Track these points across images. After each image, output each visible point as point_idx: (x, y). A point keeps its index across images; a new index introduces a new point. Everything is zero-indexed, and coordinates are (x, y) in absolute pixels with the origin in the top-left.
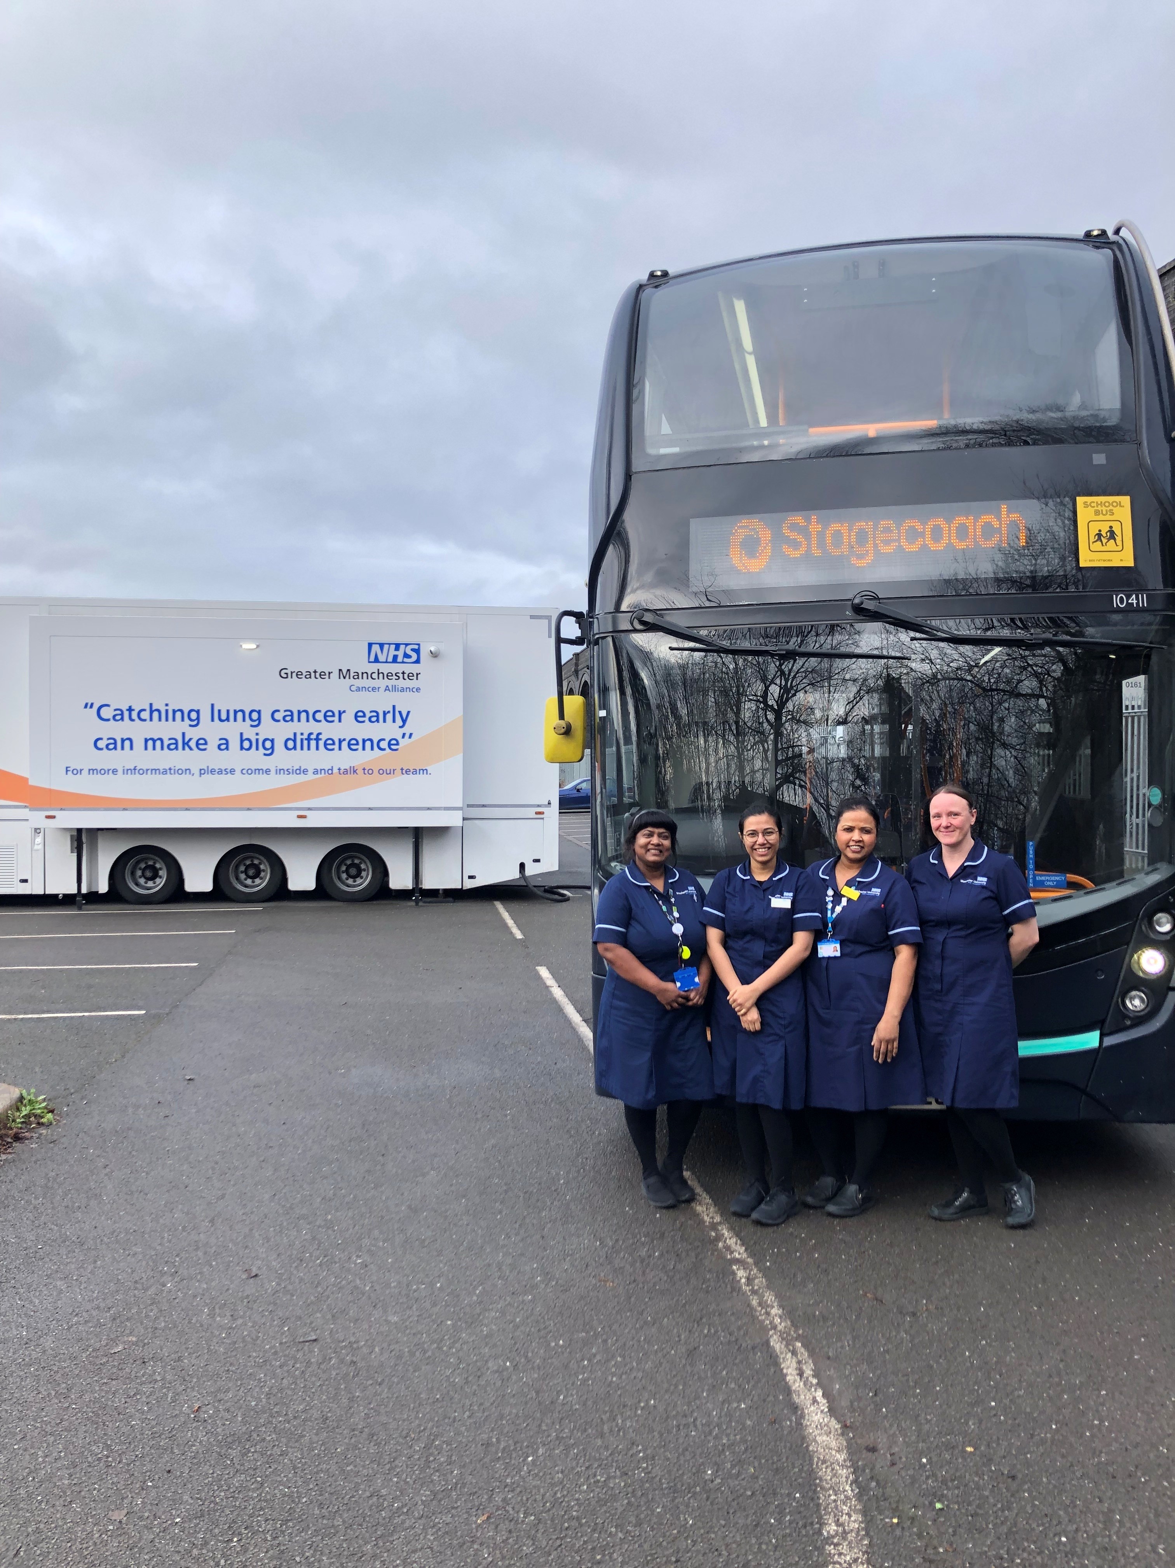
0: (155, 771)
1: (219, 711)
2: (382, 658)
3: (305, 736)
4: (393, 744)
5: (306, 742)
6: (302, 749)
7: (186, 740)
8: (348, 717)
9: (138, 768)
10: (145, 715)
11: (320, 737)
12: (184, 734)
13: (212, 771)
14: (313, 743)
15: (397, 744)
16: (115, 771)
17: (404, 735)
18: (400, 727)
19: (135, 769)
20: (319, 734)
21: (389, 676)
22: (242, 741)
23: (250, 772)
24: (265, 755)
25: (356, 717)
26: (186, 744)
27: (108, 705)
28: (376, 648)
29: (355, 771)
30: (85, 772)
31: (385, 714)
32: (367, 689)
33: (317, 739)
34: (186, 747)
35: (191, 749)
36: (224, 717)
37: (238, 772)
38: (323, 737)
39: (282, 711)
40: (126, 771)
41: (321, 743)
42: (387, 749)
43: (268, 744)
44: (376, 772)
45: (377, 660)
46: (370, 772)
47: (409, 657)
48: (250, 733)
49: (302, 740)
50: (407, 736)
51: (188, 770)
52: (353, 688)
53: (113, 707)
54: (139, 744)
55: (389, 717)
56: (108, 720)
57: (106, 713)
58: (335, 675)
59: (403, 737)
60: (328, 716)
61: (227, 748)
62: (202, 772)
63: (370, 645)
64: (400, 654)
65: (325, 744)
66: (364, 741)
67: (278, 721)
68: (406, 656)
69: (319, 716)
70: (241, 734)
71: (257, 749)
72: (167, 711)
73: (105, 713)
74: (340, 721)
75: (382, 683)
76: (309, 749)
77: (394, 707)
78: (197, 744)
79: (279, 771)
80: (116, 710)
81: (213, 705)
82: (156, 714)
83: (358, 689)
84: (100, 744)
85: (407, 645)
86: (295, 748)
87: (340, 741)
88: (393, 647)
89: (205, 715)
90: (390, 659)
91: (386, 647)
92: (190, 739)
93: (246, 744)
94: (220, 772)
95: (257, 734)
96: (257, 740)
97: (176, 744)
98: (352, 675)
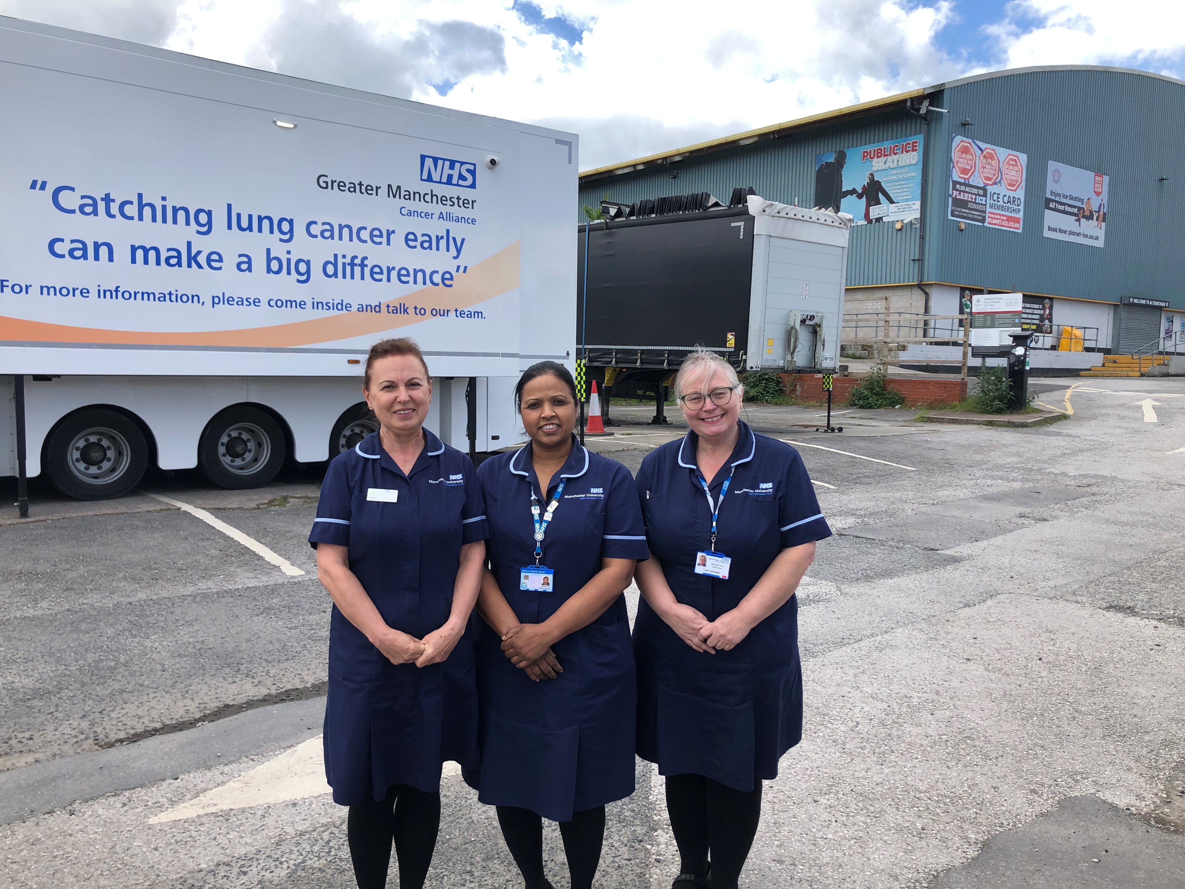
0: (147, 295)
1: (239, 216)
2: (436, 177)
3: (348, 260)
4: (447, 279)
5: (348, 268)
6: (344, 277)
7: (193, 253)
8: (398, 239)
9: (121, 290)
10: (132, 210)
11: (366, 262)
12: (189, 244)
13: (230, 301)
14: (357, 270)
15: (452, 279)
16: (84, 293)
17: (458, 267)
18: (455, 258)
19: (117, 291)
20: (365, 258)
21: (443, 200)
22: (269, 260)
23: (281, 304)
24: (299, 281)
25: (407, 240)
26: (192, 259)
27: (72, 189)
28: (429, 162)
29: (405, 311)
30: (35, 290)
31: (438, 239)
32: (419, 214)
33: (363, 266)
34: (193, 264)
35: (200, 266)
36: (245, 224)
37: (264, 303)
38: (370, 263)
39: (320, 224)
40: (102, 293)
41: (367, 271)
42: (441, 284)
43: (303, 267)
44: (428, 312)
45: (430, 179)
46: (422, 312)
47: (465, 179)
48: (279, 250)
49: (344, 264)
50: (462, 269)
51: (195, 298)
52: (404, 211)
53: (79, 192)
54: (122, 254)
55: (443, 243)
56: (73, 212)
57: (67, 199)
58: (383, 191)
59: (457, 271)
60: (376, 235)
61: (250, 269)
62: (215, 301)
63: (423, 158)
64: (455, 173)
65: (372, 273)
66: (416, 272)
67: (316, 236)
68: (461, 177)
69: (365, 235)
70: (268, 251)
71: (289, 273)
72: (164, 208)
73: (64, 198)
74: (388, 243)
75: (436, 208)
76: (352, 277)
77: (448, 231)
78: (209, 260)
79: (316, 305)
80: (83, 197)
81: (229, 206)
82: (147, 211)
83: (410, 214)
84: (58, 248)
85: (462, 163)
86: (335, 275)
87: (389, 270)
88: (447, 164)
89: (219, 219)
90: (444, 180)
91: (440, 162)
92: (199, 253)
93: (275, 265)
94: (241, 302)
95: (289, 252)
96: (289, 260)
97: (179, 257)
98: (403, 193)
